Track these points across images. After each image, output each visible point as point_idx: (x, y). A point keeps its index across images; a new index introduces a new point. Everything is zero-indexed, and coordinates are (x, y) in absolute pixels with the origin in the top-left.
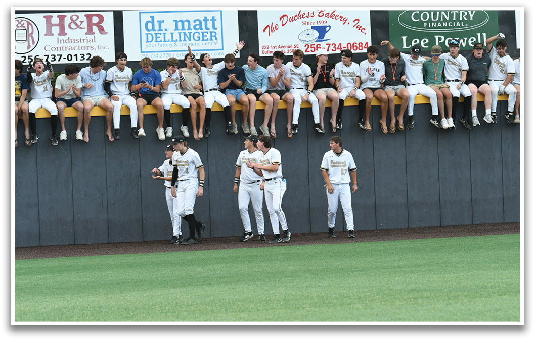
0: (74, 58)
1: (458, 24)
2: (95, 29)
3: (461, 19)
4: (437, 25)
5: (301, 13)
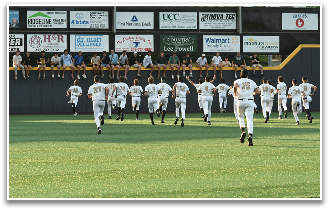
0: (53, 50)
1: (184, 43)
2: (60, 40)
3: (185, 41)
4: (176, 43)
5: (130, 37)
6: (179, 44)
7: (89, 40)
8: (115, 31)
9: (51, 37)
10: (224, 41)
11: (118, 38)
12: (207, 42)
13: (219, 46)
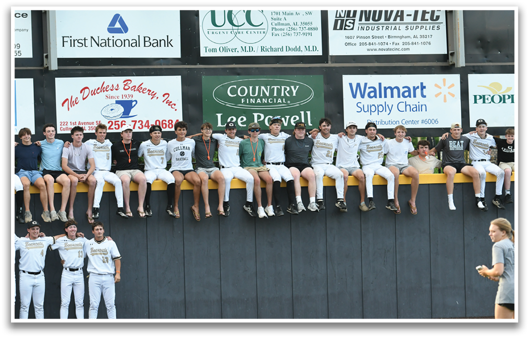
1: (280, 101)
3: (283, 95)
4: (256, 101)
5: (105, 86)
6: (265, 104)
8: (54, 66)
10: (409, 92)
11: (65, 87)
12: (354, 96)
13: (395, 107)
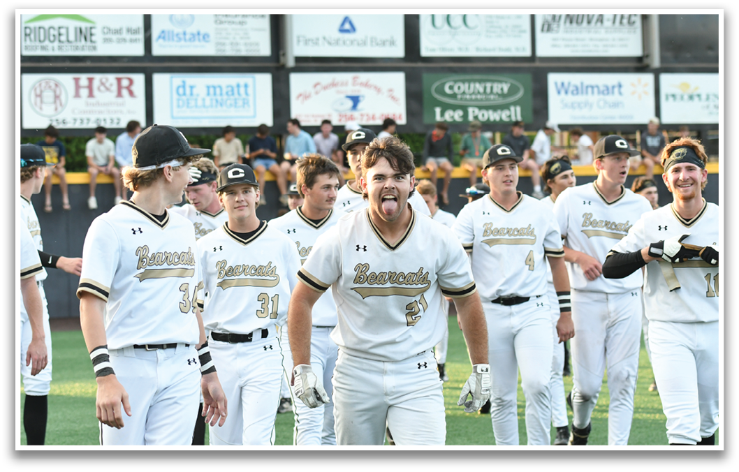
1: (492, 97)
5: (335, 82)
6: (479, 100)
7: (212, 90)
8: (291, 63)
9: (96, 83)
10: (608, 90)
11: (298, 82)
12: (559, 93)
13: (595, 104)
